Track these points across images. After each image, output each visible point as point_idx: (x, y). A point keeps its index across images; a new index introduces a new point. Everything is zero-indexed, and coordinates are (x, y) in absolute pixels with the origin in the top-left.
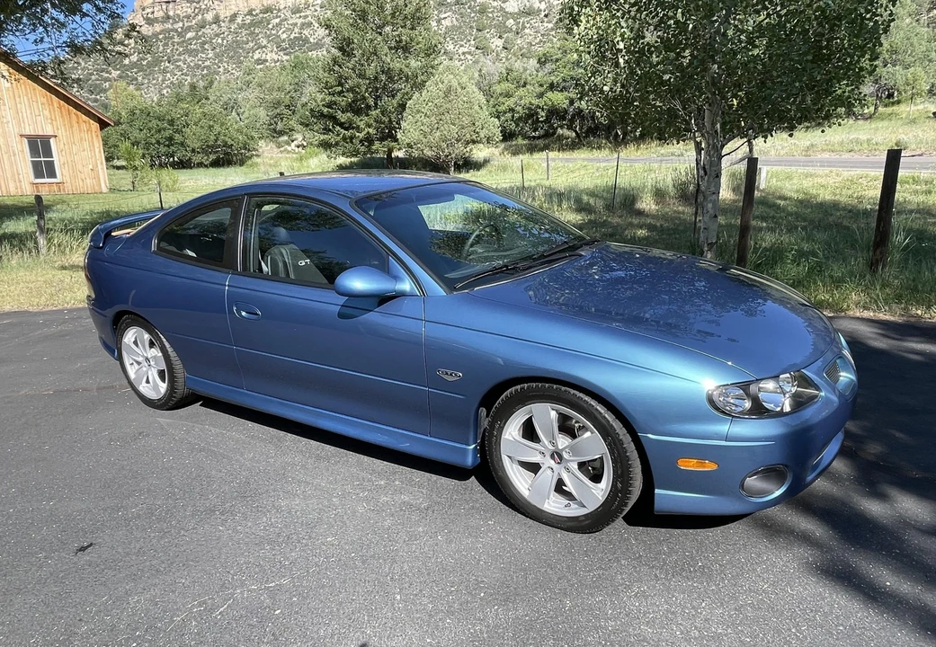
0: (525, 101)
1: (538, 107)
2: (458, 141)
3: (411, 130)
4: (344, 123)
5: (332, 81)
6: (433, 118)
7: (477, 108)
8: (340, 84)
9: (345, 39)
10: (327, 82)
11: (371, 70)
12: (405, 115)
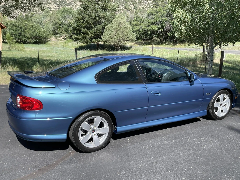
0: (143, 28)
1: (148, 30)
2: (122, 40)
3: (107, 36)
4: (84, 32)
5: (80, 18)
6: (114, 32)
7: (129, 30)
8: (83, 20)
9: (86, 5)
10: (79, 18)
11: (94, 16)
12: (105, 31)
